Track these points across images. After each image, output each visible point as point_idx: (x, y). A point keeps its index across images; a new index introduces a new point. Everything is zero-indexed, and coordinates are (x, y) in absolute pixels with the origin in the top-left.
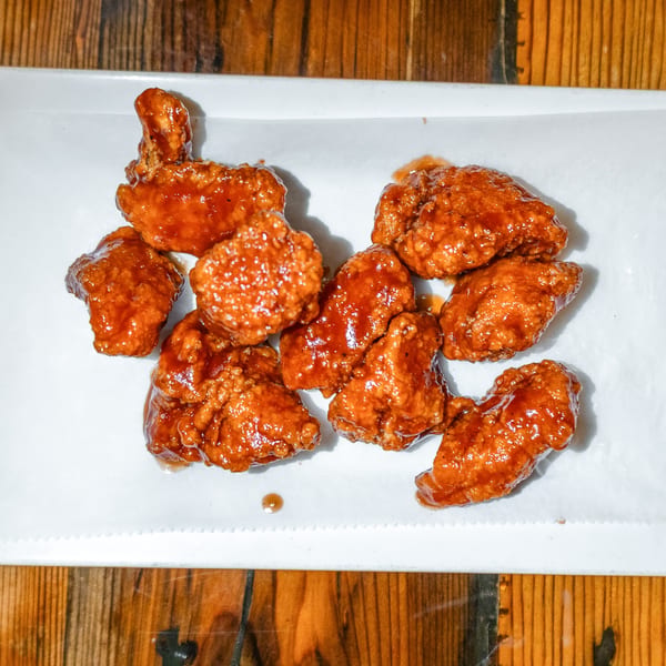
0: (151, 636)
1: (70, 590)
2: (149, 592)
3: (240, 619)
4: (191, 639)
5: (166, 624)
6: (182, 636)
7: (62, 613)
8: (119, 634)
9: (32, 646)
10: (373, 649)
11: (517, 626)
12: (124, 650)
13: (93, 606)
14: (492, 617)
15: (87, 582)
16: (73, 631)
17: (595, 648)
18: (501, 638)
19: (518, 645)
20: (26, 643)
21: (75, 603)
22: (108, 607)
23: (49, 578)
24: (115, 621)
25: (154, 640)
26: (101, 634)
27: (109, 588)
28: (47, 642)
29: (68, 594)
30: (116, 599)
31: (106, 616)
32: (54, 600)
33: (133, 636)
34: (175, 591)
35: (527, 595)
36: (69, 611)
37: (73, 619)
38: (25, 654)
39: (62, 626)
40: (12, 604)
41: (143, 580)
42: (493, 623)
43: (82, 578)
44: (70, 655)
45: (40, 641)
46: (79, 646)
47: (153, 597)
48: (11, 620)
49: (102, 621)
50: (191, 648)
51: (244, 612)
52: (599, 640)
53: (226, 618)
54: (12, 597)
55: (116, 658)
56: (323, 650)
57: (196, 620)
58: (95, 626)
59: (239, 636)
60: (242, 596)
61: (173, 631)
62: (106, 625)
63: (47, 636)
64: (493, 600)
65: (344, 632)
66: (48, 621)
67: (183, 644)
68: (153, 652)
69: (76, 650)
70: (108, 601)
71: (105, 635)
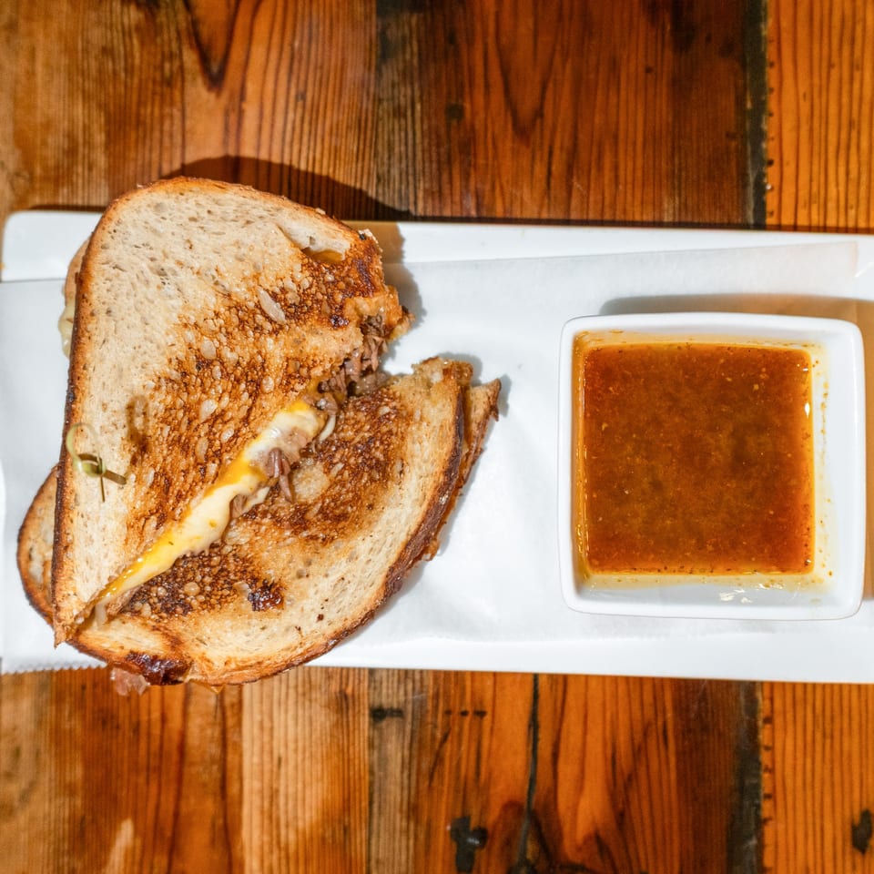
0: (446, 825)
1: (371, 784)
2: (442, 784)
3: (525, 807)
4: (482, 825)
5: (458, 814)
6: (474, 823)
7: (365, 804)
8: (417, 822)
9: (339, 835)
10: (648, 832)
11: (780, 810)
12: (422, 837)
13: (392, 798)
14: (757, 802)
15: (386, 776)
16: (375, 821)
17: (854, 829)
18: (765, 821)
19: (781, 827)
20: (334, 832)
21: (376, 795)
22: (406, 799)
23: (351, 773)
24: (413, 811)
25: (449, 828)
26: (400, 822)
27: (406, 781)
28: (352, 830)
29: (370, 788)
30: (413, 792)
31: (405, 808)
32: (357, 794)
33: (429, 825)
34: (466, 783)
35: (789, 781)
36: (371, 803)
37: (375, 809)
38: (334, 842)
39: (365, 815)
40: (320, 798)
41: (436, 774)
42: (758, 807)
43: (382, 773)
44: (374, 841)
45: (346, 830)
46: (382, 834)
47: (445, 789)
48: (320, 812)
49: (401, 811)
50: (482, 834)
51: (529, 803)
52: (857, 820)
53: (511, 806)
54: (320, 791)
55: (415, 845)
56: (601, 833)
57: (485, 808)
58: (395, 815)
59: (525, 824)
60: (527, 787)
61: (465, 819)
62: (404, 815)
63: (352, 825)
64: (757, 787)
65: (621, 817)
66: (352, 811)
67: (475, 830)
68: (448, 839)
69: (379, 837)
70: (406, 792)
71: (404, 824)
